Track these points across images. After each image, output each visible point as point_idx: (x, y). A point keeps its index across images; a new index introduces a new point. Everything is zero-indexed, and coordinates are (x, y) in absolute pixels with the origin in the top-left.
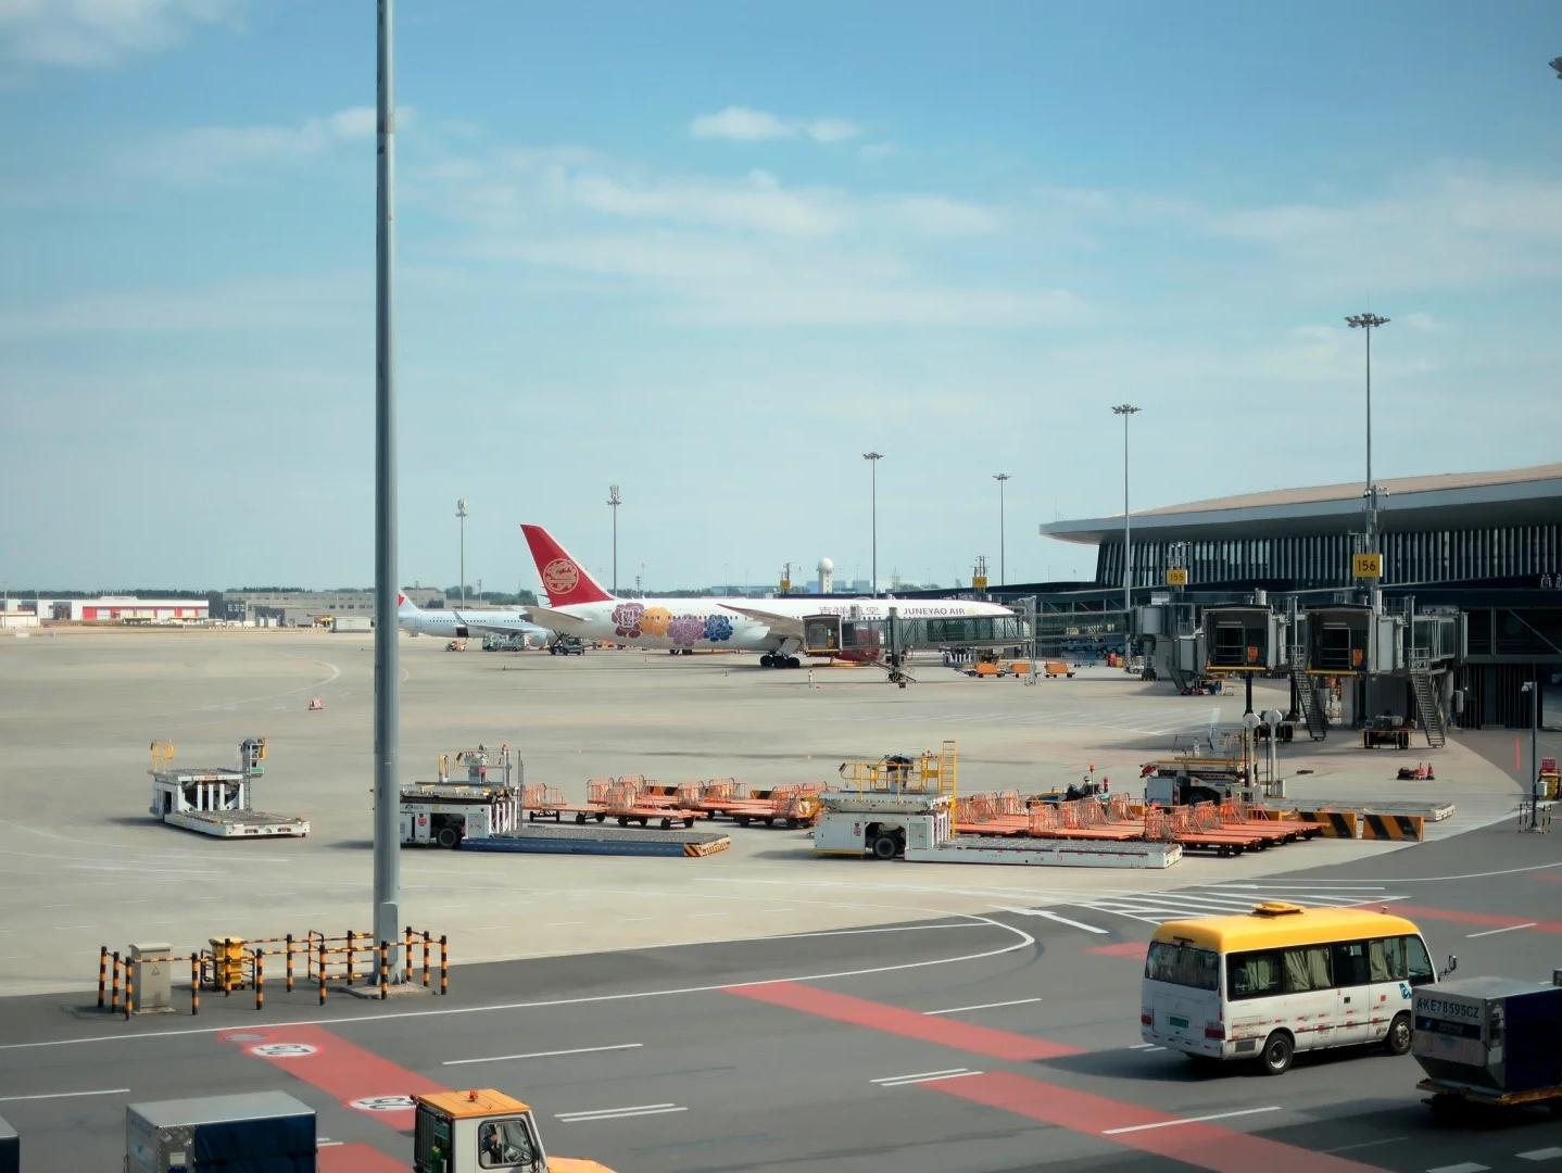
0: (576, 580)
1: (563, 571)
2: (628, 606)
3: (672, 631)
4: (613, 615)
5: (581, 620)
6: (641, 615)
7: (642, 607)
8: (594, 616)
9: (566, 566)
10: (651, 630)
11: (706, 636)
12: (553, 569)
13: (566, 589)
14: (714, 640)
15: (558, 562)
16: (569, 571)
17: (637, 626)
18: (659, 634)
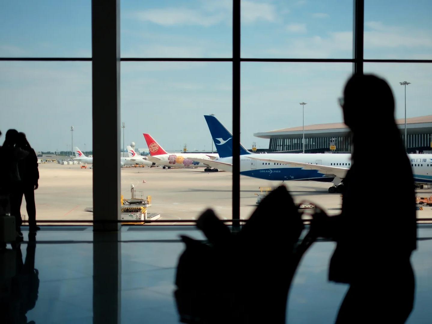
0: (158, 148)
1: (154, 146)
2: (172, 155)
3: (184, 162)
4: (168, 158)
5: (160, 159)
6: (176, 158)
7: (176, 156)
8: (163, 158)
9: (155, 145)
10: (178, 162)
11: (193, 163)
12: (152, 146)
13: (155, 151)
14: (195, 164)
15: (153, 144)
16: (156, 146)
17: (175, 161)
18: (181, 163)
